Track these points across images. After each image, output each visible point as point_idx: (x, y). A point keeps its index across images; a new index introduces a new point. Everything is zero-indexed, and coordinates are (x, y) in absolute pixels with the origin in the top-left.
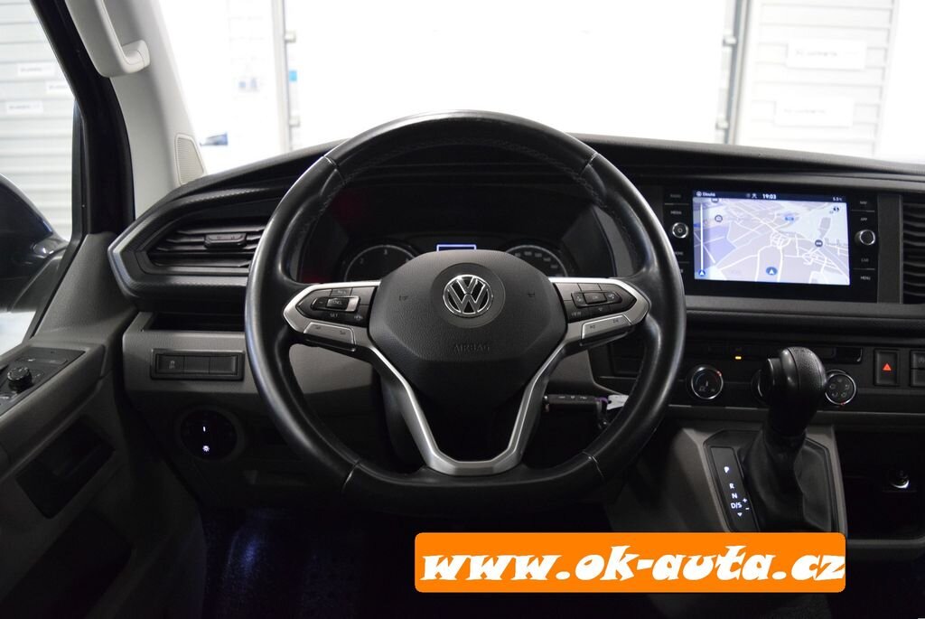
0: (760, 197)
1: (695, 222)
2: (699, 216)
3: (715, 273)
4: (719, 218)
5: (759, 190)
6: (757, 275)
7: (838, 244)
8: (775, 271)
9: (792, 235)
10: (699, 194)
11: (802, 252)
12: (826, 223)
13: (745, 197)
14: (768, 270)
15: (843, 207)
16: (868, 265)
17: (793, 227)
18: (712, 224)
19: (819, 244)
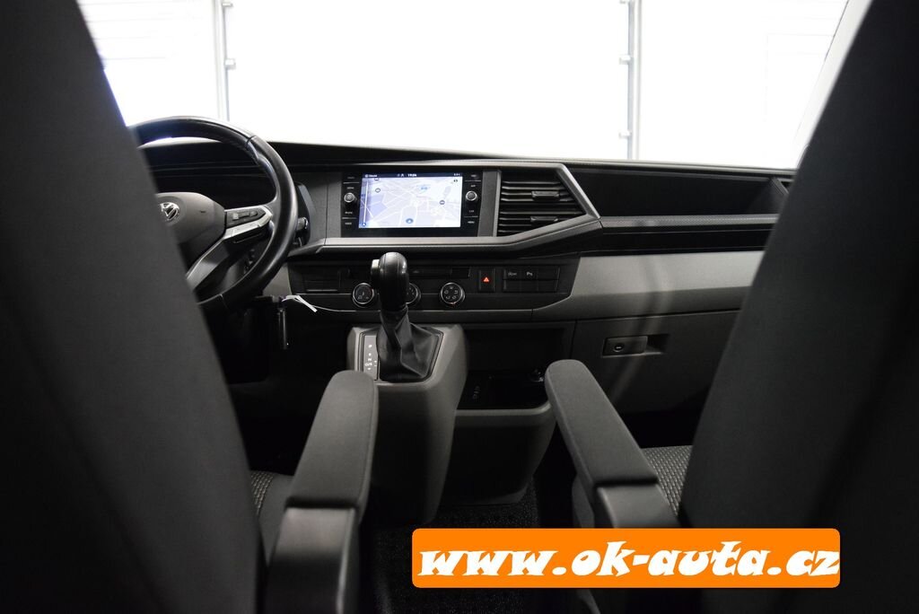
0: (406, 176)
1: (362, 193)
2: (365, 190)
3: (372, 223)
4: (378, 190)
5: (406, 171)
6: (400, 224)
7: (455, 203)
8: (412, 220)
9: (425, 197)
10: (366, 176)
11: (430, 208)
12: (448, 190)
13: (396, 176)
14: (407, 221)
15: (460, 179)
16: (473, 214)
17: (425, 193)
18: (373, 194)
19: (442, 202)
